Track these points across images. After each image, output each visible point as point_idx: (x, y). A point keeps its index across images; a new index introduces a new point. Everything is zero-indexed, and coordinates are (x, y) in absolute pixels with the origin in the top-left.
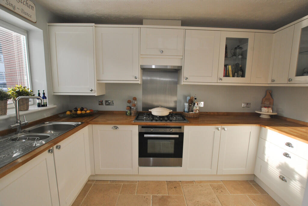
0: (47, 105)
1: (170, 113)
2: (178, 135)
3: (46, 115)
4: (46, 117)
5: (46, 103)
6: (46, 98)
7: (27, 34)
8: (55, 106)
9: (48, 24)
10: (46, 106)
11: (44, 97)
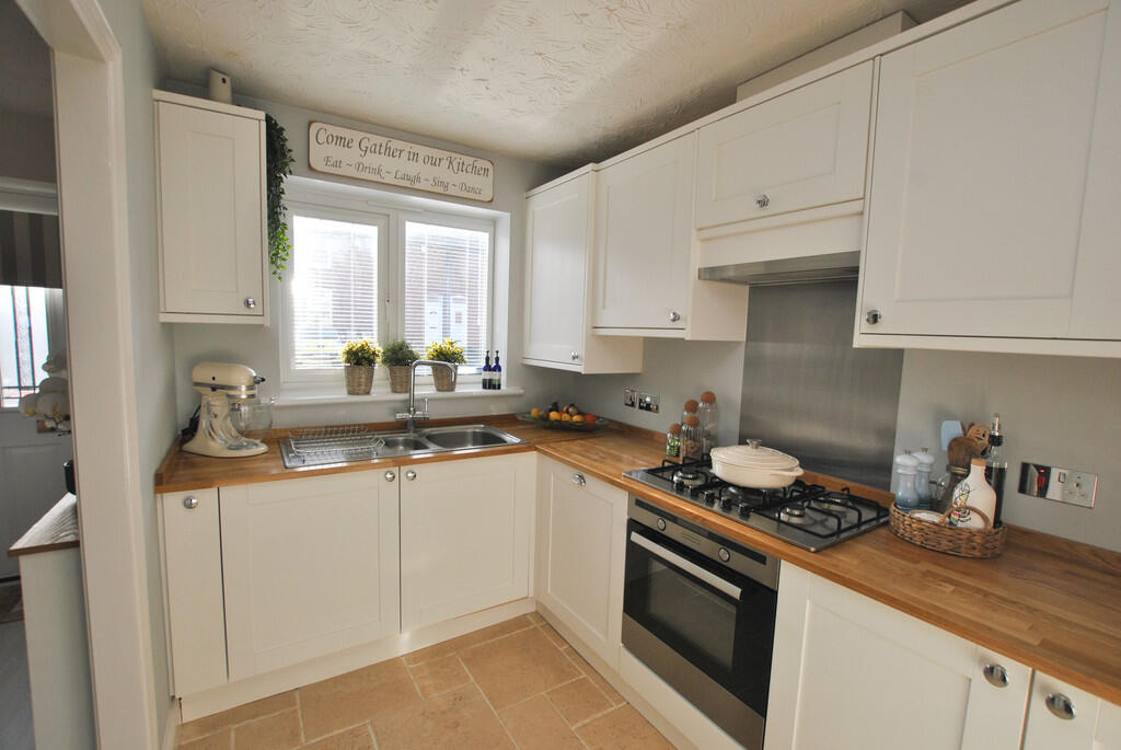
0: (502, 387)
1: (798, 482)
2: (739, 590)
3: (495, 410)
4: (495, 414)
5: (499, 380)
6: (500, 370)
7: (492, 228)
8: (522, 391)
9: (525, 195)
10: (499, 388)
11: (498, 368)
